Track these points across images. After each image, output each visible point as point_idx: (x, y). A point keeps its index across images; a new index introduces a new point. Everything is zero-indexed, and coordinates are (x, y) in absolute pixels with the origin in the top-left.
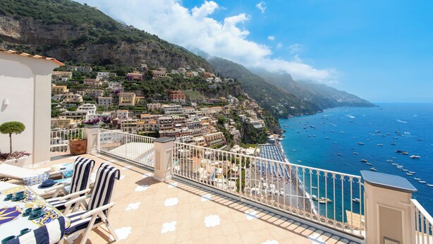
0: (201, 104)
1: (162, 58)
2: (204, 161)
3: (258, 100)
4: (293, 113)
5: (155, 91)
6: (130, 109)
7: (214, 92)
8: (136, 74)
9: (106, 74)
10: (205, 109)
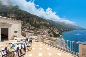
0: (45, 29)
1: (38, 20)
2: (46, 40)
3: (57, 28)
4: (65, 31)
5: (37, 26)
6: (32, 29)
7: (48, 26)
8: (33, 23)
9: (28, 23)
10: (46, 30)
